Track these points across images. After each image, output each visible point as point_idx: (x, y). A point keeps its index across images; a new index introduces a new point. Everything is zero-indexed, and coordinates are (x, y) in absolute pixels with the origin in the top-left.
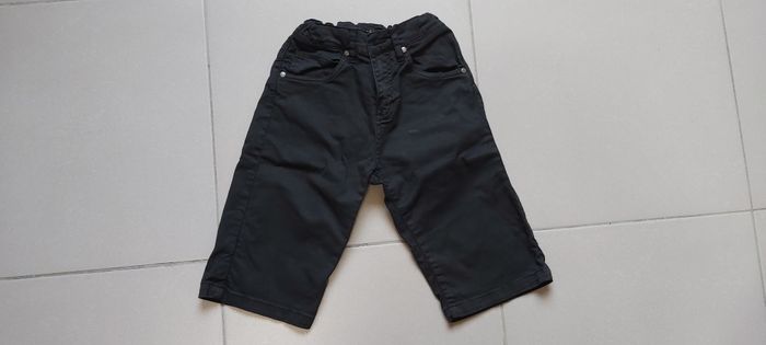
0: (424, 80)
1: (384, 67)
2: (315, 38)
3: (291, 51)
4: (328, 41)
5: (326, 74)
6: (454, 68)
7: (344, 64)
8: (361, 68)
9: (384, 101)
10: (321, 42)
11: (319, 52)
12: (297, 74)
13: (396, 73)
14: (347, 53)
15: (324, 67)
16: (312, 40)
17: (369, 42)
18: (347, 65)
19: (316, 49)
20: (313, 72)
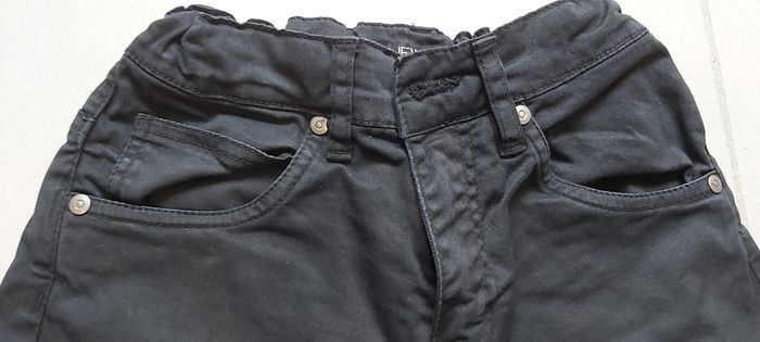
0: (584, 218)
1: (456, 179)
2: (204, 70)
3: (117, 117)
4: (252, 82)
5: (245, 199)
6: (678, 175)
7: (310, 163)
8: (371, 179)
9: (463, 311)
10: (228, 86)
11: (222, 120)
12: (131, 202)
13: (494, 198)
14: (319, 124)
15: (235, 174)
16: (190, 77)
17: (405, 85)
18: (321, 168)
19: (209, 110)
20: (195, 196)
